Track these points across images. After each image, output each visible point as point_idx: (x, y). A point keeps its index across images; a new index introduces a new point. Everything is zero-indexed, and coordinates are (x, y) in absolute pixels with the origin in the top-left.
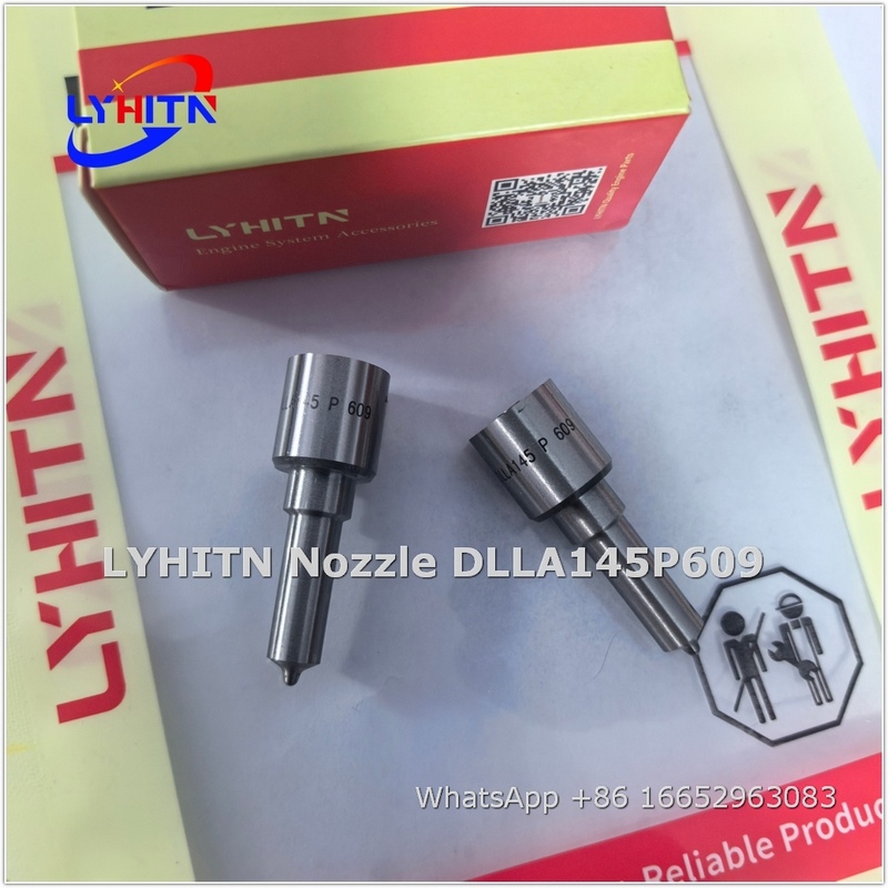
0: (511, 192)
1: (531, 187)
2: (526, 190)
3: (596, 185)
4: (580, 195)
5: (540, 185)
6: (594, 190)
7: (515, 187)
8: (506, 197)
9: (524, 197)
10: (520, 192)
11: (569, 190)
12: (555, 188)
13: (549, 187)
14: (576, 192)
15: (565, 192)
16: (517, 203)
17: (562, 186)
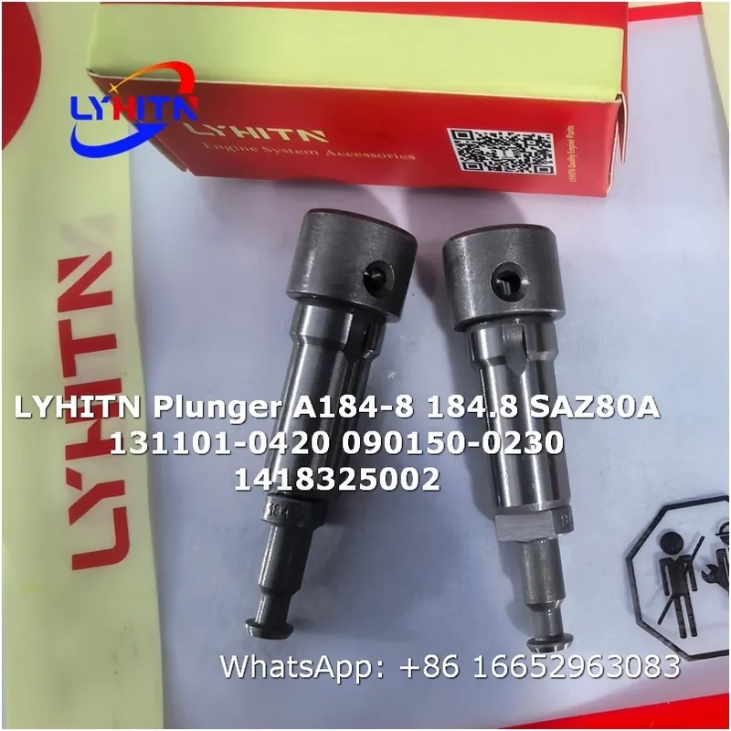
0: (470, 142)
1: (488, 141)
2: (485, 143)
3: (552, 149)
4: (542, 156)
5: (496, 141)
6: (553, 153)
7: (472, 138)
8: (469, 146)
9: (485, 149)
10: (480, 144)
11: (527, 150)
12: (512, 145)
13: (506, 144)
14: (536, 154)
15: (524, 151)
16: (482, 152)
17: (520, 146)
